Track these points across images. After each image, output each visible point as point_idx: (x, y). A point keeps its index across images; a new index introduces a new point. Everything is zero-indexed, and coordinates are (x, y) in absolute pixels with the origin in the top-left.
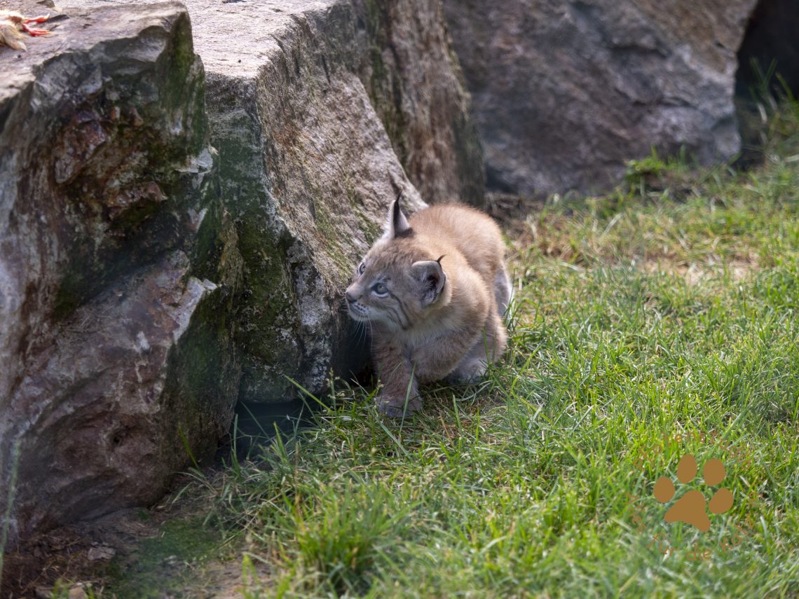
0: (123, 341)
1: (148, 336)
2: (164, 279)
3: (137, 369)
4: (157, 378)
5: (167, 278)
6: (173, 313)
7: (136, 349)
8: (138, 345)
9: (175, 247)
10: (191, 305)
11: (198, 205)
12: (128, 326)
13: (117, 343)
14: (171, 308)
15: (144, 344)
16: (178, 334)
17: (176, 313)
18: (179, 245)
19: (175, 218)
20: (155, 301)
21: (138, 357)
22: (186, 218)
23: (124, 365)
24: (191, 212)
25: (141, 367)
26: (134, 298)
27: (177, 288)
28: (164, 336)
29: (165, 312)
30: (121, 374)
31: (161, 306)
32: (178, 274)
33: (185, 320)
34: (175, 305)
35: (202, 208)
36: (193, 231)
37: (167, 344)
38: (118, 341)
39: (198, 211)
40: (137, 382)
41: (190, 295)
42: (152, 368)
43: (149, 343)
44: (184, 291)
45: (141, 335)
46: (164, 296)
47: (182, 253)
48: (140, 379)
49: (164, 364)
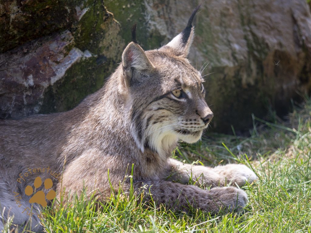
0: (18, 78)
1: (34, 78)
2: (54, 46)
3: (24, 97)
4: (36, 103)
5: (56, 46)
6: (55, 66)
7: (26, 84)
8: (27, 82)
9: (65, 28)
10: (68, 65)
11: (83, 5)
12: (23, 70)
13: (14, 79)
14: (55, 64)
15: (31, 82)
16: (54, 80)
17: (57, 67)
18: (68, 27)
19: (66, 10)
20: (45, 58)
21: (26, 89)
22: (74, 11)
23: (17, 93)
24: (78, 9)
25: (27, 96)
26: (33, 54)
27: (61, 52)
28: (44, 80)
29: (49, 65)
30: (14, 98)
31: (48, 61)
32: (64, 44)
33: (61, 72)
34: (58, 63)
35: (85, 7)
36: (77, 20)
37: (45, 85)
38: (15, 78)
39: (82, 9)
40: (23, 104)
41: (69, 58)
42: (34, 97)
43: (34, 82)
44: (65, 55)
45: (31, 77)
46: (51, 55)
47: (68, 32)
48: (25, 103)
49: (42, 96)
